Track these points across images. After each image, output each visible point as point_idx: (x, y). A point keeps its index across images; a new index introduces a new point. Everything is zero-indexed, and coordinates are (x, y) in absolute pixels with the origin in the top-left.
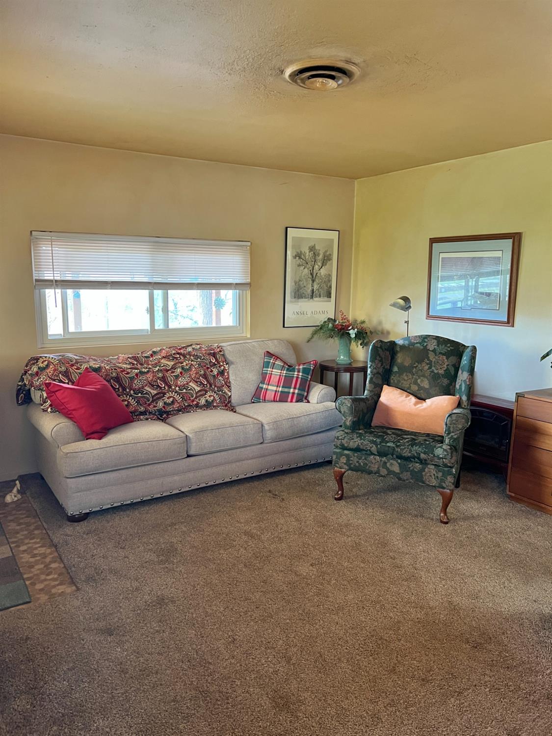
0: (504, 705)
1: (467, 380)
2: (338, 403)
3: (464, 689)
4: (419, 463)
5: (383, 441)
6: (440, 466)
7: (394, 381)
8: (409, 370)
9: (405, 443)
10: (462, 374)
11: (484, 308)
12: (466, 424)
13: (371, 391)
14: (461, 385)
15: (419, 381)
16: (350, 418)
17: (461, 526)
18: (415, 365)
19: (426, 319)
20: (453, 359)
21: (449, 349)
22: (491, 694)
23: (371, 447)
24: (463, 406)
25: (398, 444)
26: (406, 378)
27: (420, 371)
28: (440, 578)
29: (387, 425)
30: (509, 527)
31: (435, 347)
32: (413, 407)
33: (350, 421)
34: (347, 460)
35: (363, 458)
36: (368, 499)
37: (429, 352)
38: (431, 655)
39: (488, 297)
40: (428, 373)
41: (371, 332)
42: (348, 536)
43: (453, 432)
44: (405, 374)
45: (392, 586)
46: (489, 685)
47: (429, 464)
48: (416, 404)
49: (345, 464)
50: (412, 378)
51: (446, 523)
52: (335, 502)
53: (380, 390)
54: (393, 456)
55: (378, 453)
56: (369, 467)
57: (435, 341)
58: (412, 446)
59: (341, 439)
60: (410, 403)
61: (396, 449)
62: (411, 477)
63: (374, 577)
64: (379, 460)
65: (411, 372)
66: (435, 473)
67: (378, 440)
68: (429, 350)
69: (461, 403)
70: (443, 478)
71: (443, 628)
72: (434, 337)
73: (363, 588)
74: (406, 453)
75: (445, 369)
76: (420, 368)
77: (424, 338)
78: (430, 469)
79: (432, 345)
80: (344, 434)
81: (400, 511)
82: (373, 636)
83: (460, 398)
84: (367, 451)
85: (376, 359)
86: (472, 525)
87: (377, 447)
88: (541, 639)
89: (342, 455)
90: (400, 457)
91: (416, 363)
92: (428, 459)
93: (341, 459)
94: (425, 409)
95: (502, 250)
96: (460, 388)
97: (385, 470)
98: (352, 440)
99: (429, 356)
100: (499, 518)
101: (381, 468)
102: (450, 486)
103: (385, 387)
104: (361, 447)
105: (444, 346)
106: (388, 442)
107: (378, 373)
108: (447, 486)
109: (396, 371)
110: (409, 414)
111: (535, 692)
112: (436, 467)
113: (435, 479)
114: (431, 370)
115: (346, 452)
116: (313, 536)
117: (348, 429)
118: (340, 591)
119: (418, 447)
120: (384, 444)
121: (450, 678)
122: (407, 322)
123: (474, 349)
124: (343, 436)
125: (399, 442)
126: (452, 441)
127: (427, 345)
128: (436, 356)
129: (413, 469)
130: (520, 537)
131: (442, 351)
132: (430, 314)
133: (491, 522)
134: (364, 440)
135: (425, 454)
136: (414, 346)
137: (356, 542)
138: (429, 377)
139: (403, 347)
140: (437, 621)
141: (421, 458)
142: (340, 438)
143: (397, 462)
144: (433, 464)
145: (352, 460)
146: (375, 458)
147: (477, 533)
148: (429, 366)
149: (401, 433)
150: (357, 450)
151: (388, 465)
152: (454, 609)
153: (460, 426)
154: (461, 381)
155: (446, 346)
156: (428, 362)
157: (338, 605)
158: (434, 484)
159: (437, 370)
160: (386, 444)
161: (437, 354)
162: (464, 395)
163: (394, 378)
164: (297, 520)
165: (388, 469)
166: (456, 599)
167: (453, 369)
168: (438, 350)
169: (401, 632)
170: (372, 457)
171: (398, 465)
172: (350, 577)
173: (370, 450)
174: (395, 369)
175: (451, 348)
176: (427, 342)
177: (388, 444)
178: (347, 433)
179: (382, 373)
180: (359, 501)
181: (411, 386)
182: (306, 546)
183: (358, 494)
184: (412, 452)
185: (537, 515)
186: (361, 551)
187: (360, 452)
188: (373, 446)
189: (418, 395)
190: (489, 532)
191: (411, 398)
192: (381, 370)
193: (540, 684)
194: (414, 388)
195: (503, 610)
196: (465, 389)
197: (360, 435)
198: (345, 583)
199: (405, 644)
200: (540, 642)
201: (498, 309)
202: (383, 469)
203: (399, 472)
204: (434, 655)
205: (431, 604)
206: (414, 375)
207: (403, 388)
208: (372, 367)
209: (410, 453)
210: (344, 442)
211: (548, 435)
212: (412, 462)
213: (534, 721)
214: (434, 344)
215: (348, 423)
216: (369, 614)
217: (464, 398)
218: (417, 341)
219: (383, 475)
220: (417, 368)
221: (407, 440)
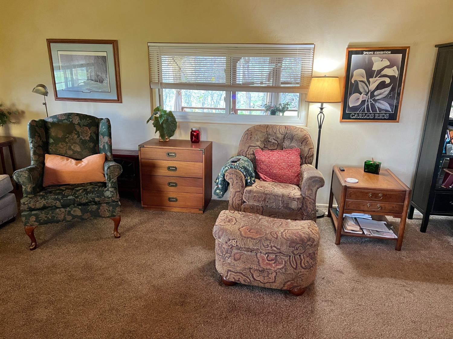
0: (215, 328)
1: (108, 142)
2: (16, 176)
3: (193, 332)
4: (94, 205)
5: (64, 196)
6: (110, 203)
7: (52, 150)
8: (63, 140)
9: (80, 194)
10: (103, 138)
11: (99, 91)
12: (120, 171)
13: (36, 161)
14: (104, 146)
15: (72, 147)
16: (30, 186)
17: (129, 235)
18: (67, 136)
19: (55, 100)
20: (93, 128)
21: (89, 122)
22: (205, 326)
23: (55, 204)
24: (110, 160)
25: (76, 195)
26: (62, 146)
27: (71, 140)
28: (138, 274)
29: (56, 183)
30: (154, 226)
31: (79, 121)
32: (76, 167)
33: (30, 188)
34: (36, 218)
35: (50, 213)
36: (56, 240)
37: (76, 125)
38: (164, 324)
39: (101, 84)
40: (78, 141)
41: (9, 113)
42: (60, 274)
43: (112, 178)
44: (60, 144)
45: (113, 293)
46: (202, 322)
47: (101, 204)
48: (76, 164)
49: (35, 221)
50: (67, 146)
51: (119, 237)
52: (32, 252)
53: (43, 158)
54: (74, 205)
55: (62, 206)
56: (56, 218)
57: (78, 117)
58: (87, 195)
59: (28, 204)
60: (72, 164)
61: (76, 200)
62: (91, 215)
63: (98, 294)
64: (64, 211)
65: (65, 141)
66: (107, 208)
67: (60, 197)
68: (75, 124)
69: (107, 158)
70: (113, 210)
71: (159, 303)
72: (76, 115)
73: (95, 305)
74: (84, 201)
75: (89, 136)
76: (71, 138)
77: (68, 115)
78: (103, 206)
79: (77, 120)
80: (29, 199)
81: (85, 240)
82: (124, 334)
83: (106, 155)
84: (52, 207)
85: (36, 135)
86: (134, 232)
87: (60, 201)
88: (207, 282)
89: (30, 215)
90: (80, 204)
91: (67, 135)
92: (101, 200)
93: (30, 219)
94: (85, 166)
95: (107, 52)
96: (104, 148)
97: (70, 216)
98: (38, 202)
99: (76, 128)
100: (146, 222)
101: (67, 216)
102: (119, 214)
103: (47, 156)
104: (47, 205)
105: (85, 120)
106: (68, 196)
107: (39, 146)
108: (117, 214)
109: (53, 142)
110: (74, 172)
111: (222, 312)
112: (107, 204)
113: (108, 212)
114: (80, 138)
115: (33, 212)
116: (31, 286)
117: (29, 194)
118: (81, 316)
119: (91, 194)
120: (66, 198)
121: (182, 331)
122: (45, 104)
123: (108, 121)
124: (29, 201)
125: (76, 194)
126: (113, 184)
127: (72, 120)
128: (81, 127)
129: (92, 210)
130: (163, 230)
131: (84, 124)
132: (58, 97)
133: (143, 227)
134: (48, 200)
135: (98, 198)
136: (62, 122)
137: (69, 275)
138: (79, 143)
139: (53, 124)
140: (154, 302)
141: (96, 201)
142: (26, 203)
143: (78, 208)
144: (104, 203)
145: (41, 217)
146: (61, 210)
147: (140, 237)
148: (77, 135)
149: (72, 187)
150: (44, 208)
151: (72, 212)
152: (157, 289)
153: (117, 174)
154: (104, 142)
155: (86, 120)
156: (76, 132)
157: (87, 327)
158: (107, 216)
159: (84, 137)
160: (67, 198)
161: (82, 126)
162: (108, 152)
163: (51, 148)
164: (8, 279)
165: (72, 215)
166: (155, 283)
167: (95, 135)
168: (82, 124)
169: (139, 320)
170: (58, 210)
171: (80, 210)
172: (82, 302)
173: (55, 206)
174: (51, 141)
175: (90, 121)
176: (72, 118)
177: (69, 198)
178: (31, 198)
179: (42, 146)
180: (50, 244)
181: (67, 152)
182: (31, 296)
183: (46, 239)
184: (89, 199)
185: (163, 214)
186: (77, 280)
187: (46, 209)
188: (57, 202)
189: (74, 157)
190: (146, 233)
191: (71, 161)
192: (41, 143)
193: (222, 307)
194: (70, 153)
195: (181, 275)
196: (108, 148)
197: (43, 197)
198: (81, 308)
199: (146, 326)
200: (208, 284)
201: (110, 91)
202: (68, 216)
203: (81, 215)
204: (165, 322)
205: (144, 292)
206: (67, 143)
207: (61, 154)
208: (33, 142)
209: (87, 200)
210: (30, 205)
211: (160, 167)
212: (89, 205)
213: (232, 328)
214: (78, 119)
215: (29, 190)
216: (112, 320)
217: (109, 154)
218: (64, 118)
219: (69, 220)
220: (69, 138)
221: (81, 191)
